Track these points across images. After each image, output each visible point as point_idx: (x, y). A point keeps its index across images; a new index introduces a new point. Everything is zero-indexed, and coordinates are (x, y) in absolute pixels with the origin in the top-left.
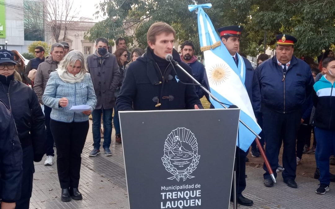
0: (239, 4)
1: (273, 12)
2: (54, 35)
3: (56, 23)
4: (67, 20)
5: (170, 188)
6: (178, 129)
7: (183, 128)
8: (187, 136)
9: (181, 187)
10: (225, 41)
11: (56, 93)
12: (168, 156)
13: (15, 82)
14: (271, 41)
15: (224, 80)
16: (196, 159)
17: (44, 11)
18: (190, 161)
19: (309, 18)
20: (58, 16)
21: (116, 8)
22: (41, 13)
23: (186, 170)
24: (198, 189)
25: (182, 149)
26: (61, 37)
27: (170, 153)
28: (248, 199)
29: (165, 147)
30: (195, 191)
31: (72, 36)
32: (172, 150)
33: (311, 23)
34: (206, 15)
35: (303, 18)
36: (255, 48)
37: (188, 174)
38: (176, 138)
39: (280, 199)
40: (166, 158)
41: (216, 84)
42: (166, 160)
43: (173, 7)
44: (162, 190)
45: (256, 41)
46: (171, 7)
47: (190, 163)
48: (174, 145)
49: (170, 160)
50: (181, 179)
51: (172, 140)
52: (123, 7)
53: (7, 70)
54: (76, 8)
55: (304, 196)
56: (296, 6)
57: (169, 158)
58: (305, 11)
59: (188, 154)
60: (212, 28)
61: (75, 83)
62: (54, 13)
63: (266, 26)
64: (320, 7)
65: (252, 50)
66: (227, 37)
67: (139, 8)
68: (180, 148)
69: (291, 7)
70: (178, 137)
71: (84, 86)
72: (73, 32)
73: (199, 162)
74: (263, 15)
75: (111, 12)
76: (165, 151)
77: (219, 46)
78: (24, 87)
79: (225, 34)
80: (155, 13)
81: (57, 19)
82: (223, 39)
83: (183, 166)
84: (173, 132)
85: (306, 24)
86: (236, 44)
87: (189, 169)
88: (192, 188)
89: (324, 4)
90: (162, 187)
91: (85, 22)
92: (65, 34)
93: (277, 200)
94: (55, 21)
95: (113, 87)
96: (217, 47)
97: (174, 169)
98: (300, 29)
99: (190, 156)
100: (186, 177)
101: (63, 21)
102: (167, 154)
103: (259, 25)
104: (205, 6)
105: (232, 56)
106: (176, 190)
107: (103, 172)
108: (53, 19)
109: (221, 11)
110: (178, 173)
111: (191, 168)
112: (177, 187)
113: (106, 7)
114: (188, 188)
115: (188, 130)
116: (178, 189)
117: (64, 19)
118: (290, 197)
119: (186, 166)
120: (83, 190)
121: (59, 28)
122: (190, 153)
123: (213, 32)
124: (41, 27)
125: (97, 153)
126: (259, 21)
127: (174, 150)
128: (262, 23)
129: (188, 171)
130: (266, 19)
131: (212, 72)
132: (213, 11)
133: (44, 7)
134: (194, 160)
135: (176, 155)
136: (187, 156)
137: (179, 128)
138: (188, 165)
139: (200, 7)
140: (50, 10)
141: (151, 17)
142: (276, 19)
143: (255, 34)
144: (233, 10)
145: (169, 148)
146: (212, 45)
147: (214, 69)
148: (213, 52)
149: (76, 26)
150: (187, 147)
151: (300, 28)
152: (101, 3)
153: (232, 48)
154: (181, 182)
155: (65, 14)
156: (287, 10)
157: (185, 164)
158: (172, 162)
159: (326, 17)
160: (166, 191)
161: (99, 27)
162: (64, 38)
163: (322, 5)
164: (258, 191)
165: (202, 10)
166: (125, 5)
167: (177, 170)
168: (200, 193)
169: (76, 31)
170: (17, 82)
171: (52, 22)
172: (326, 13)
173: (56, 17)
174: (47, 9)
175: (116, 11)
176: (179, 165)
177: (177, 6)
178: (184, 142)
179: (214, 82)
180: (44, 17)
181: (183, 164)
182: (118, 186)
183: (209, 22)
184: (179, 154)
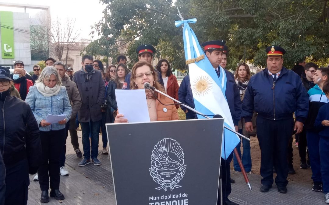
0: (220, 21)
1: (251, 29)
2: (58, 55)
3: (59, 45)
4: (69, 41)
5: (158, 198)
6: (164, 140)
7: (169, 139)
8: (174, 147)
9: (169, 197)
10: (209, 54)
11: (34, 105)
12: (156, 167)
13: (10, 97)
14: (250, 57)
15: (207, 91)
16: (183, 168)
17: (48, 33)
18: (177, 171)
19: (284, 34)
20: (60, 38)
21: (110, 28)
22: (46, 36)
23: (173, 179)
24: (185, 198)
25: (169, 159)
26: (64, 57)
27: (157, 163)
28: (234, 202)
29: (152, 158)
30: (182, 201)
31: (73, 55)
32: (159, 160)
33: (286, 38)
34: (191, 30)
35: (278, 34)
36: (236, 63)
37: (175, 184)
38: (163, 149)
39: (263, 202)
40: (154, 168)
41: (199, 95)
42: (153, 170)
43: (161, 26)
44: (150, 200)
45: (237, 56)
46: (160, 26)
47: (177, 173)
48: (161, 155)
49: (157, 171)
50: (169, 189)
51: (159, 151)
52: (116, 27)
53: (2, 86)
54: (77, 31)
55: (286, 198)
56: (272, 23)
57: (156, 168)
58: (280, 28)
59: (174, 164)
60: (196, 42)
61: (52, 97)
62: (57, 36)
63: (246, 41)
64: (294, 23)
65: (233, 65)
66: (210, 51)
67: (131, 28)
68: (167, 159)
69: (267, 24)
70: (164, 147)
71: (60, 98)
72: (75, 52)
73: (185, 171)
74: (243, 32)
75: (105, 31)
76: (152, 162)
77: (202, 59)
78: (19, 102)
79: (209, 48)
80: (145, 32)
81: (60, 41)
82: (207, 53)
83: (170, 176)
84: (159, 142)
85: (282, 39)
86: (219, 58)
87: (176, 178)
88: (179, 197)
89: (297, 21)
90: (150, 197)
91: (85, 43)
92: (67, 54)
93: (260, 203)
94: (59, 42)
95: (100, 101)
96: (201, 60)
97: (161, 179)
98: (277, 44)
99: (177, 166)
100: (173, 186)
101: (65, 42)
102: (154, 164)
103: (239, 41)
104: (190, 22)
105: (215, 69)
106: (163, 200)
107: (99, 180)
108: (57, 41)
109: (204, 28)
110: (166, 183)
111: (178, 177)
112: (165, 197)
113: (101, 27)
114: (175, 197)
115: (174, 140)
116: (165, 198)
117: (66, 41)
118: (273, 200)
119: (173, 176)
120: (79, 198)
121: (62, 48)
122: (176, 163)
123: (198, 46)
124: (46, 48)
125: (86, 163)
126: (239, 37)
127: (161, 160)
128: (242, 39)
129: (175, 181)
130: (245, 35)
131: (195, 84)
132: (197, 28)
133: (49, 30)
134: (181, 170)
135: (163, 166)
136: (173, 166)
137: (166, 139)
138: (175, 175)
139: (186, 22)
140: (54, 33)
141: (141, 36)
142: (254, 35)
143: (236, 50)
144: (216, 29)
145: (156, 159)
146: (197, 58)
147: (198, 81)
148: (197, 65)
149: (77, 47)
150: (173, 157)
151: (276, 42)
152: (96, 24)
153: (216, 61)
154: (169, 192)
155: (67, 36)
156: (264, 27)
157: (172, 173)
158: (159, 172)
159: (299, 33)
160: (154, 201)
161: (94, 45)
162: (66, 58)
163: (296, 22)
164: (243, 194)
165: (188, 25)
166: (118, 25)
167: (165, 180)
168: (187, 202)
169: (77, 51)
170: (13, 97)
171: (55, 44)
172: (300, 29)
173: (59, 39)
174: (51, 32)
175: (109, 30)
176: (166, 175)
177: (165, 26)
178: (170, 152)
179: (198, 93)
180: (48, 39)
181: (170, 174)
182: (112, 193)
183: (194, 37)
184: (165, 164)
